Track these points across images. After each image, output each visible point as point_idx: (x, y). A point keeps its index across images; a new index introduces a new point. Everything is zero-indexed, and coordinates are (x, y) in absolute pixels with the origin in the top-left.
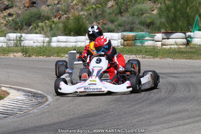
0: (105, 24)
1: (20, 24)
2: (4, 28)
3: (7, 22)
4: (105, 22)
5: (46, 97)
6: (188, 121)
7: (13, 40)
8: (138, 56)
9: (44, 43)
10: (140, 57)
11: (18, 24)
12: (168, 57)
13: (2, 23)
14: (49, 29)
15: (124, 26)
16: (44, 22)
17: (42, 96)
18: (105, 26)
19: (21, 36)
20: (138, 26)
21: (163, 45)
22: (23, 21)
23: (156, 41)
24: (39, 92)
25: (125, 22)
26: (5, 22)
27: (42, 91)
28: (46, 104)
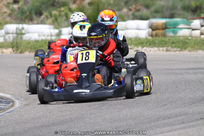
0: (138, 10)
1: (28, 13)
2: (8, 19)
3: (12, 10)
4: (138, 8)
5: (13, 102)
6: (178, 127)
7: (13, 33)
8: (161, 49)
9: (51, 36)
10: (163, 50)
11: (26, 13)
12: (200, 49)
13: (6, 12)
14: (64, 18)
15: (162, 12)
16: (59, 9)
17: (9, 102)
18: (137, 14)
19: (23, 28)
20: (181, 12)
21: (202, 34)
22: (31, 10)
23: (193, 30)
24: (8, 96)
25: (163, 7)
26: (9, 12)
27: (12, 95)
28: (8, 111)
